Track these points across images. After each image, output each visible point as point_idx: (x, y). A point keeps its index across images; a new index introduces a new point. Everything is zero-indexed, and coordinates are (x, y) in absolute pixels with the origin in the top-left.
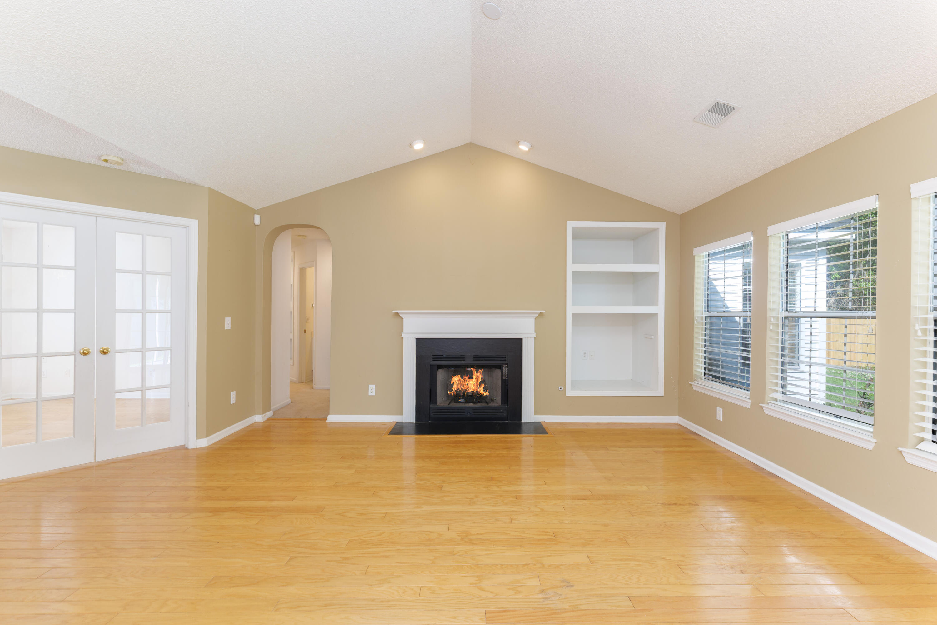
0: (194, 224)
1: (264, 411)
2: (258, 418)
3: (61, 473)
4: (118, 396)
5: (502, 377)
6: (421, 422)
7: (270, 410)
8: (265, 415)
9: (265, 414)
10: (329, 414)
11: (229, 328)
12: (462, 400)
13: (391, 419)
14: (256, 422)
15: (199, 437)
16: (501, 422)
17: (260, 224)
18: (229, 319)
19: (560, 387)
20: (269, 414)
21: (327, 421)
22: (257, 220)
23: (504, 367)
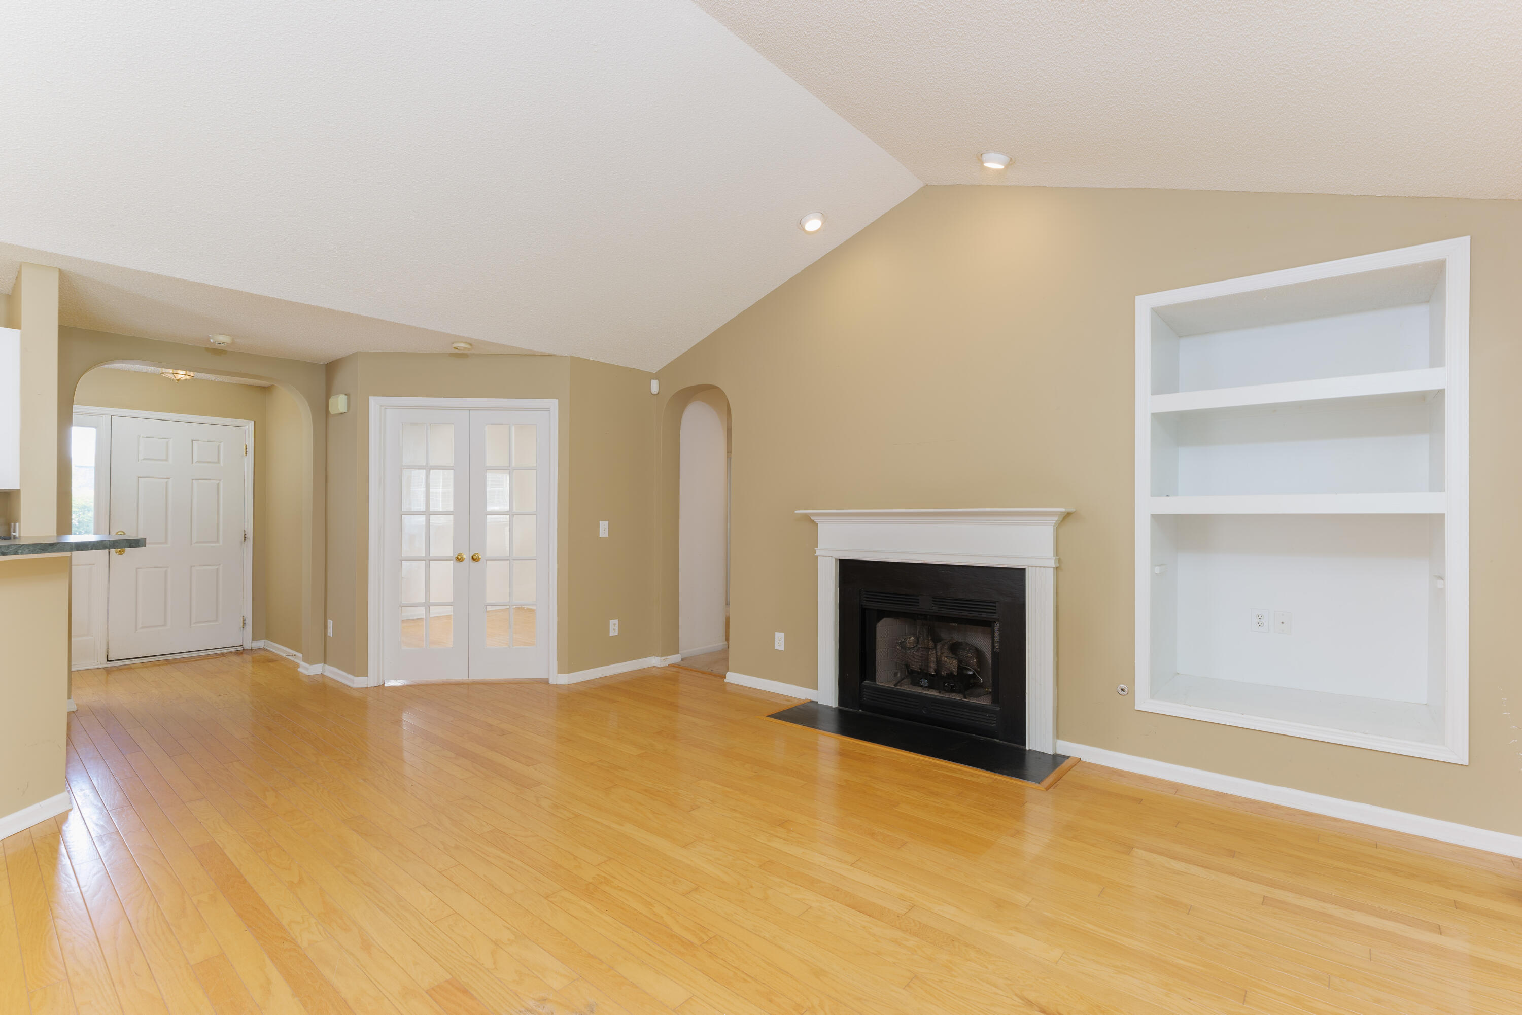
0: (553, 404)
1: (665, 653)
2: (655, 662)
3: (443, 684)
4: (489, 608)
5: (993, 647)
6: (847, 709)
7: (677, 652)
8: (667, 659)
9: (665, 658)
10: (728, 670)
11: (606, 535)
12: (924, 682)
13: (799, 693)
14: (654, 667)
15: (560, 671)
16: (982, 738)
17: (659, 392)
18: (606, 523)
19: (1123, 686)
20: (675, 659)
21: (725, 680)
22: (655, 386)
23: (997, 626)
